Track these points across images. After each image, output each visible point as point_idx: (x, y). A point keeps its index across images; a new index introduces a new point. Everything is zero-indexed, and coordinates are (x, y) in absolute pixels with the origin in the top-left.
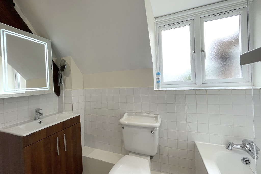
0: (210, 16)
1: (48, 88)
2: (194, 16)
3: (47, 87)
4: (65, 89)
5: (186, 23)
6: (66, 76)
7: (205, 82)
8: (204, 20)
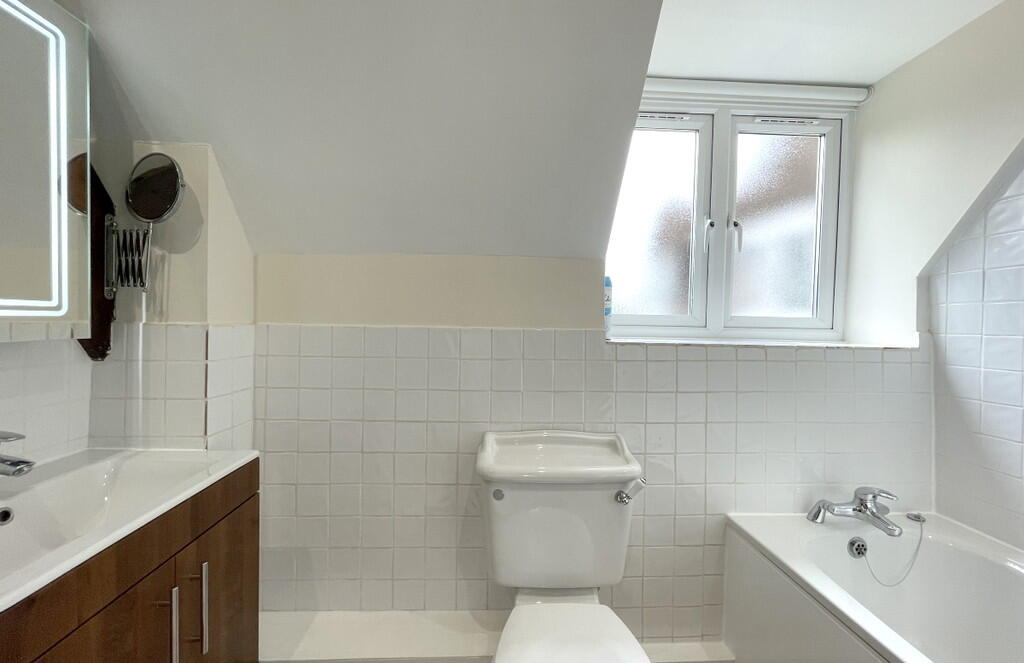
0: (758, 120)
1: (58, 308)
2: (716, 107)
3: (54, 303)
4: (147, 320)
5: (690, 120)
6: (162, 247)
7: (731, 324)
8: (741, 126)
